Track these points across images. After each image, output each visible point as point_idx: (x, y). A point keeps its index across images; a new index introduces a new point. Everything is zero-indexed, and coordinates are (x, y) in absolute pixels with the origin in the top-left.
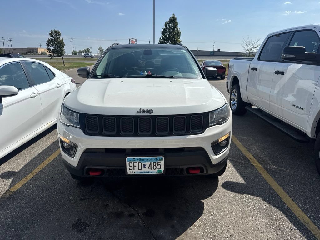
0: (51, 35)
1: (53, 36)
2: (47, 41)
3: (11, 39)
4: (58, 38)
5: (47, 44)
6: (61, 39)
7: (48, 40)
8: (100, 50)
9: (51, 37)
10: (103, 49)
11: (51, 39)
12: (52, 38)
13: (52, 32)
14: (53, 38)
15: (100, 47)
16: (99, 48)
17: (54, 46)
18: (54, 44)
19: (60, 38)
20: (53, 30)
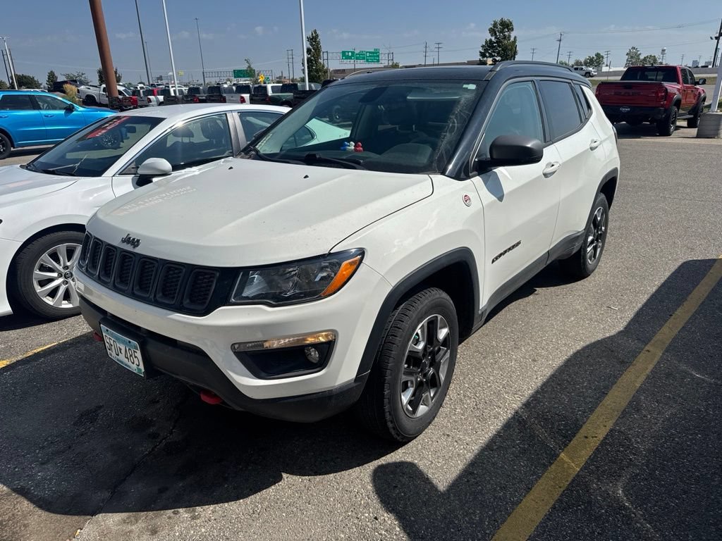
0: (492, 31)
1: (496, 34)
2: (483, 46)
3: (440, 46)
4: (505, 37)
5: (480, 52)
6: (512, 39)
7: (484, 44)
8: (632, 57)
9: (492, 36)
10: (640, 54)
11: (491, 40)
12: (493, 39)
13: (495, 25)
14: (495, 38)
15: (634, 48)
16: (628, 51)
17: (494, 56)
18: (494, 52)
19: (510, 36)
20: (498, 20)
